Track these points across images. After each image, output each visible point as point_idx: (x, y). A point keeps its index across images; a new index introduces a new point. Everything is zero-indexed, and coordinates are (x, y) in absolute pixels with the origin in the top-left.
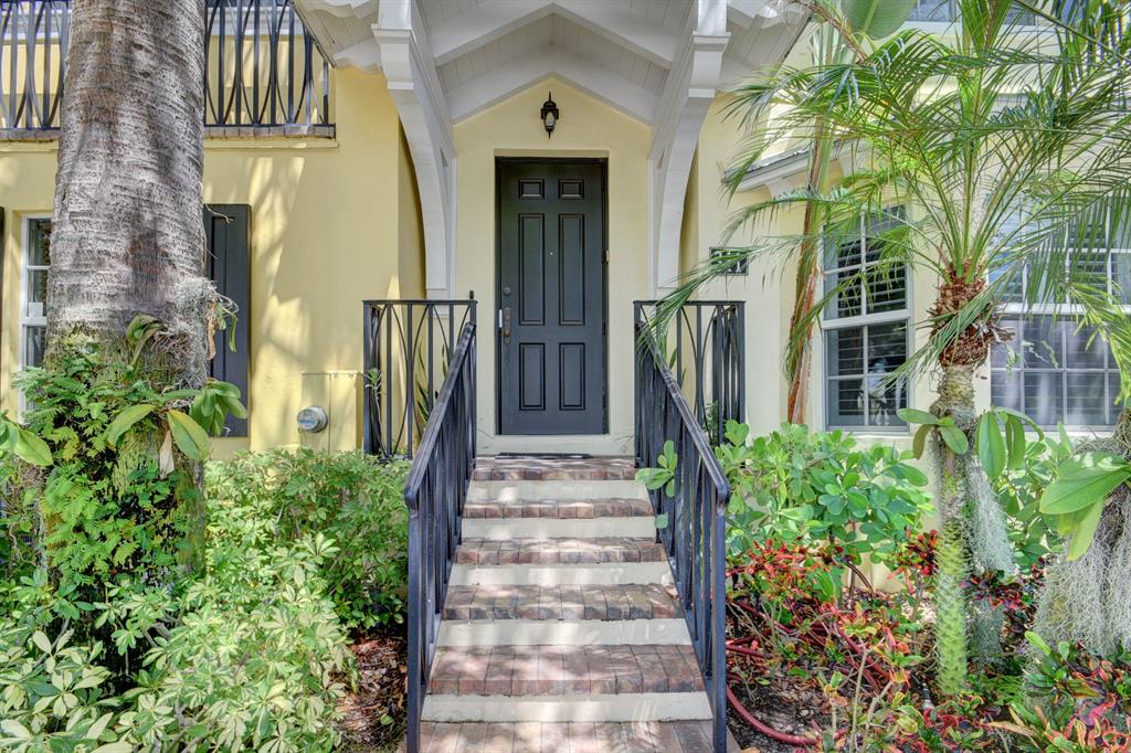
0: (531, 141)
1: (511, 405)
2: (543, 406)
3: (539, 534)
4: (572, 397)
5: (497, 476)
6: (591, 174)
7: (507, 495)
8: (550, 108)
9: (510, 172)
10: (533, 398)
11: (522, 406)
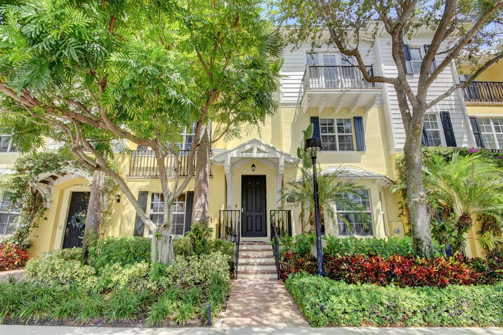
0: (249, 172)
1: (245, 230)
2: (252, 230)
3: (251, 254)
4: (259, 228)
5: (242, 244)
6: (262, 179)
7: (244, 248)
8: (253, 166)
9: (245, 179)
10: (250, 229)
11: (247, 231)
